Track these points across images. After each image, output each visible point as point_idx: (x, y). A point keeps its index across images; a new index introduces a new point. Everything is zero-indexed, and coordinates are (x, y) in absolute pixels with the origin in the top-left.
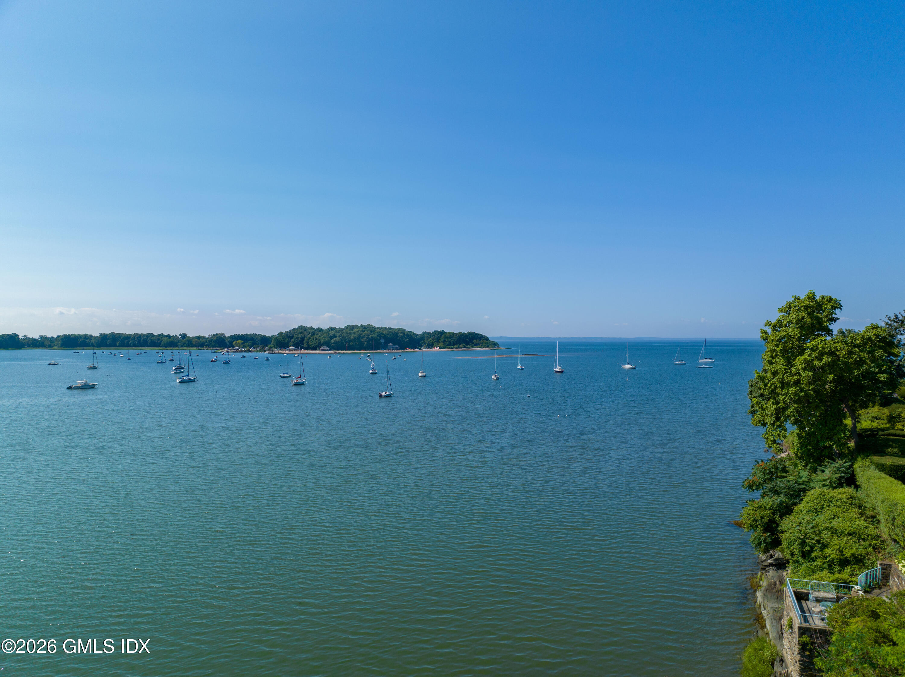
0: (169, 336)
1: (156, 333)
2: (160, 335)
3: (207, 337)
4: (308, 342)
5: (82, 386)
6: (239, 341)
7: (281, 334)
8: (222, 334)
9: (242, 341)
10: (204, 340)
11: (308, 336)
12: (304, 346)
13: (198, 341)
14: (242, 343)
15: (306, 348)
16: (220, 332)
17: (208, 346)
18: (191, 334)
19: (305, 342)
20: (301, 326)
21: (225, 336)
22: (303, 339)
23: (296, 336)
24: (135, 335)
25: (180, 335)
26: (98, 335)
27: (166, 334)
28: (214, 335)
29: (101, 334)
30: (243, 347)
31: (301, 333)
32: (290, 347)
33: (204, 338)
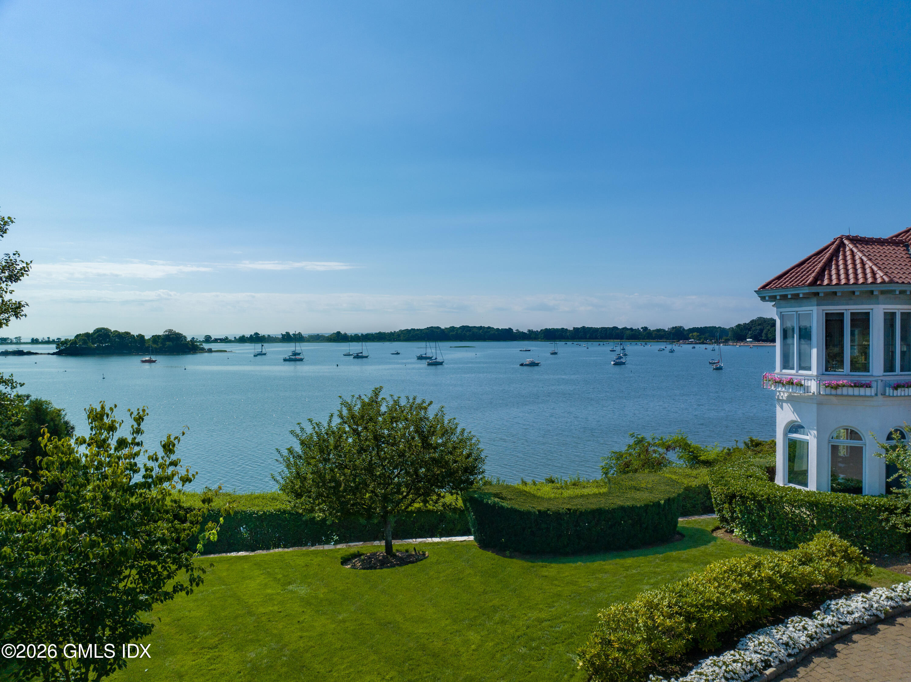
0: (631, 329)
1: (620, 327)
2: (624, 328)
3: (667, 330)
4: (766, 334)
5: (530, 364)
6: (695, 334)
7: (739, 326)
8: (681, 327)
9: (698, 334)
10: (663, 333)
11: (767, 328)
12: (763, 338)
13: (658, 333)
14: (698, 336)
15: (764, 341)
16: (679, 325)
17: (667, 338)
18: (652, 328)
19: (763, 335)
20: (761, 318)
21: (684, 329)
22: (762, 330)
23: (754, 328)
24: (602, 328)
25: (642, 328)
26: (572, 329)
27: (629, 327)
28: (673, 328)
29: (574, 328)
30: (699, 340)
31: (759, 325)
32: (748, 340)
33: (664, 330)
